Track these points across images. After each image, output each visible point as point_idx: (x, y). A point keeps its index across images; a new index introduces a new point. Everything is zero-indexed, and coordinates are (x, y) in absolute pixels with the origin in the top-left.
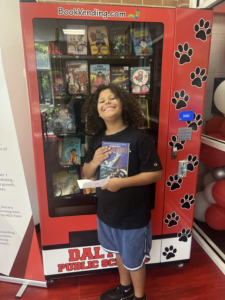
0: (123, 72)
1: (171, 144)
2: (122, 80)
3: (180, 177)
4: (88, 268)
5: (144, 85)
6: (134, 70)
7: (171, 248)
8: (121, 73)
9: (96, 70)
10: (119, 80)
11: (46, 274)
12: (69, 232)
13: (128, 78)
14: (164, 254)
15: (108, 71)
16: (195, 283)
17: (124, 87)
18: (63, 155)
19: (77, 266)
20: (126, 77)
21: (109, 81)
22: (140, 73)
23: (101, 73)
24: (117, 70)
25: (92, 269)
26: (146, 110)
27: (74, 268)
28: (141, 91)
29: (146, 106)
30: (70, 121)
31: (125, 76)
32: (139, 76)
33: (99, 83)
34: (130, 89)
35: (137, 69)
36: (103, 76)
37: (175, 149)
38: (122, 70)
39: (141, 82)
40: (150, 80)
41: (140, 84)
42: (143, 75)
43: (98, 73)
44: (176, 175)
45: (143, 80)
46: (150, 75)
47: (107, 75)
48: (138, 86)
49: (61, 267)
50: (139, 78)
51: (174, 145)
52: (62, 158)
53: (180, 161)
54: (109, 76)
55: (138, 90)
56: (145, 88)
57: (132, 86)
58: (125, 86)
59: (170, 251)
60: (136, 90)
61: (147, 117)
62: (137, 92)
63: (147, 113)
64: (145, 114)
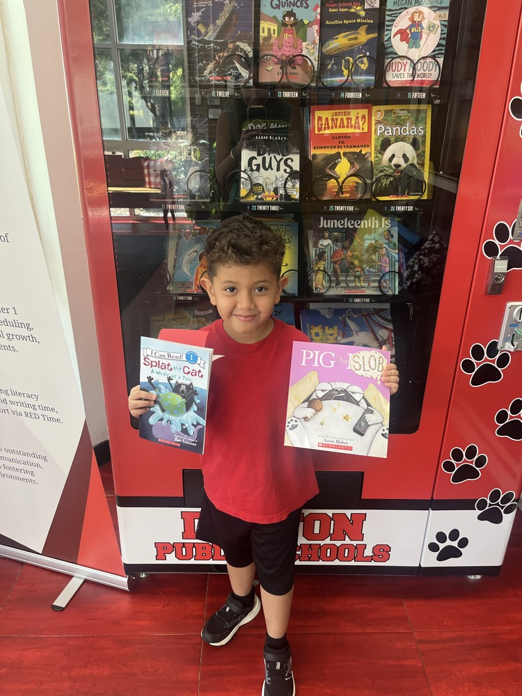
0: (363, 13)
1: (491, 249)
2: (358, 41)
3: (506, 349)
5: (424, 58)
6: (398, 8)
7: (454, 534)
8: (356, 15)
9: (278, 7)
10: (350, 40)
11: (126, 559)
12: (184, 470)
13: (375, 35)
14: (433, 547)
15: (315, 9)
16: (507, 628)
17: (362, 63)
18: (177, 266)
19: (203, 551)
20: (368, 32)
21: (317, 42)
22: (416, 19)
23: (294, 15)
24: (342, 7)
26: (424, 142)
27: (194, 554)
28: (414, 77)
29: (424, 129)
30: (197, 168)
31: (365, 26)
32: (410, 27)
33: (284, 47)
34: (379, 68)
35: (406, 6)
36: (299, 26)
37: (501, 266)
38: (359, 8)
39: (417, 46)
40: (444, 42)
41: (414, 54)
42: (425, 24)
43: (284, 17)
44: (495, 344)
45: (422, 43)
46: (446, 23)
47: (310, 24)
48: (405, 61)
49: (162, 549)
50: (411, 36)
51: (500, 253)
52: (173, 274)
53: (509, 304)
54: (316, 27)
55: (406, 75)
56: (428, 66)
57: (387, 61)
58: (365, 60)
59: (449, 543)
60: (398, 76)
61: (422, 165)
62: (399, 79)
63: (424, 152)
64: (420, 156)
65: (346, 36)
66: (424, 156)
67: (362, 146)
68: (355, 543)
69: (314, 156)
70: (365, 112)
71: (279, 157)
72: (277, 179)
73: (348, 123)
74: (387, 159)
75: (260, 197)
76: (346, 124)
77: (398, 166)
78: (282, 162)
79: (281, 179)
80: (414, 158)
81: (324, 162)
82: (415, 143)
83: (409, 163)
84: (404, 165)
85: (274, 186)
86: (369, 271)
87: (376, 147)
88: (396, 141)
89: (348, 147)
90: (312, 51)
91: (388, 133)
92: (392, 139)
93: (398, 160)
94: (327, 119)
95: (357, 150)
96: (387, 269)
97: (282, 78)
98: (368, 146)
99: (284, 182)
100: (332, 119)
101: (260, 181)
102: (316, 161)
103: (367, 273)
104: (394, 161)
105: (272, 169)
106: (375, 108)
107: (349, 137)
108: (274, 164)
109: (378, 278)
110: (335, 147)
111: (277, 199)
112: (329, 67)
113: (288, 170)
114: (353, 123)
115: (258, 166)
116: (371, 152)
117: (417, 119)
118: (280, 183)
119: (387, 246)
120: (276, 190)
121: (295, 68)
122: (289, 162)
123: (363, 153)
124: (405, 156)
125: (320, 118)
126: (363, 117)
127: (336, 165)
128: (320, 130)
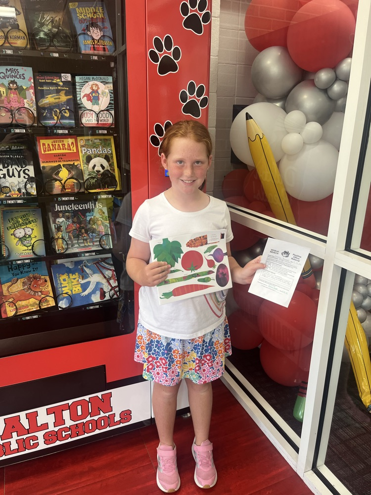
0: (61, 84)
2: (61, 100)
4: (18, 451)
5: (102, 111)
6: (82, 81)
8: (57, 85)
9: (4, 78)
10: (55, 99)
13: (71, 97)
15: (30, 80)
17: (65, 113)
20: (66, 95)
21: (34, 99)
22: (95, 88)
23: (16, 83)
24: (47, 80)
25: (27, 452)
26: (112, 157)
28: (98, 121)
29: (111, 150)
31: (64, 92)
32: (91, 93)
33: (11, 102)
34: (77, 118)
35: (87, 80)
38: (58, 80)
39: (97, 104)
40: (113, 102)
41: (96, 108)
42: (100, 91)
43: (9, 84)
45: (100, 102)
46: (112, 91)
47: (28, 89)
48: (92, 112)
54: (32, 91)
55: (93, 120)
56: (106, 115)
57: (80, 112)
58: (67, 111)
60: (88, 120)
61: (114, 170)
62: (90, 122)
63: (113, 163)
64: (111, 165)
65: (52, 97)
66: (114, 165)
67: (74, 160)
68: (107, 414)
69: (44, 167)
70: (72, 140)
71: (19, 169)
72: (19, 183)
73: (63, 147)
74: (91, 168)
75: (8, 195)
76: (62, 148)
77: (98, 171)
78: (22, 172)
79: (22, 183)
80: (107, 166)
81: (50, 171)
82: (107, 158)
83: (106, 169)
84: (102, 171)
85: (18, 187)
86: (92, 236)
87: (83, 161)
88: (95, 157)
89: (65, 161)
90: (31, 105)
91: (89, 152)
92: (92, 156)
93: (98, 168)
94: (48, 145)
95: (72, 163)
96: (104, 233)
97: (12, 121)
98: (78, 160)
99: (24, 184)
100: (52, 145)
101: (7, 185)
102: (45, 170)
103: (91, 237)
104: (96, 169)
105: (15, 177)
106: (79, 138)
107: (65, 155)
108: (16, 174)
109: (99, 239)
110: (56, 161)
111: (21, 196)
112: (45, 115)
113: (27, 177)
114: (66, 147)
115: (4, 175)
116: (81, 163)
117: (105, 144)
118: (22, 185)
119: (101, 219)
120: (19, 190)
121: (21, 115)
122: (26, 171)
123: (76, 164)
124: (102, 166)
125: (44, 144)
126: (72, 143)
127: (59, 172)
128: (45, 151)
